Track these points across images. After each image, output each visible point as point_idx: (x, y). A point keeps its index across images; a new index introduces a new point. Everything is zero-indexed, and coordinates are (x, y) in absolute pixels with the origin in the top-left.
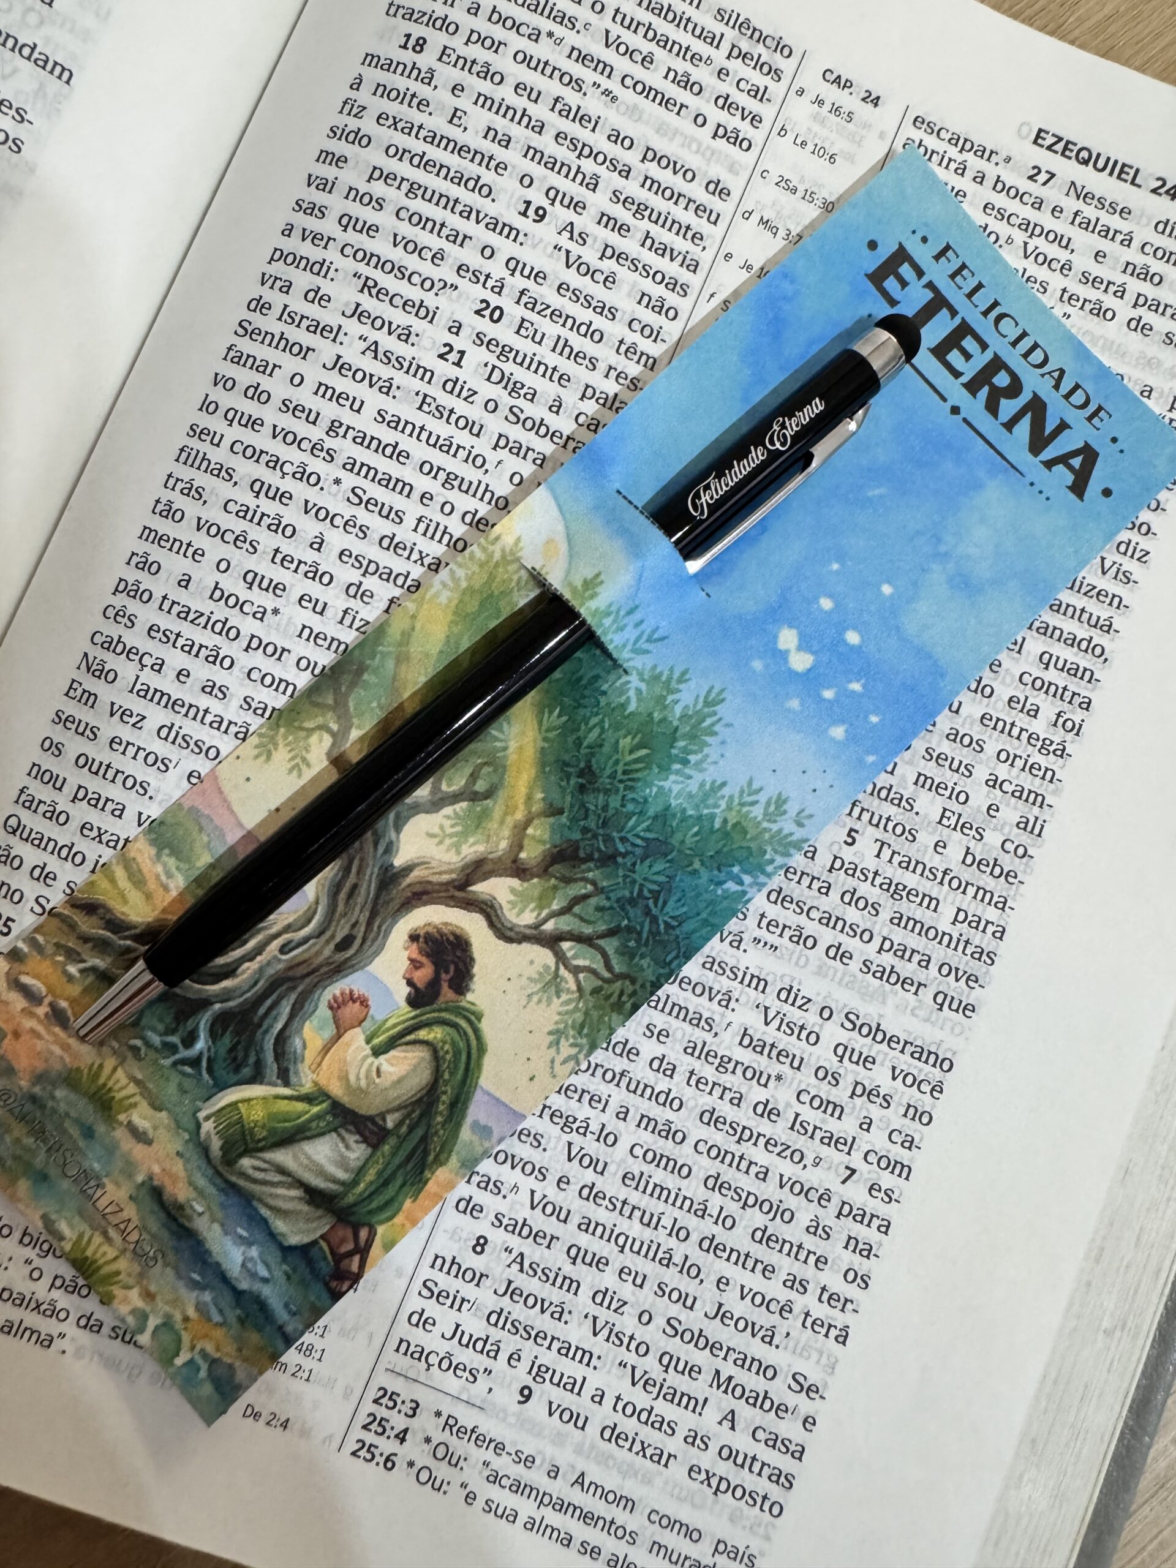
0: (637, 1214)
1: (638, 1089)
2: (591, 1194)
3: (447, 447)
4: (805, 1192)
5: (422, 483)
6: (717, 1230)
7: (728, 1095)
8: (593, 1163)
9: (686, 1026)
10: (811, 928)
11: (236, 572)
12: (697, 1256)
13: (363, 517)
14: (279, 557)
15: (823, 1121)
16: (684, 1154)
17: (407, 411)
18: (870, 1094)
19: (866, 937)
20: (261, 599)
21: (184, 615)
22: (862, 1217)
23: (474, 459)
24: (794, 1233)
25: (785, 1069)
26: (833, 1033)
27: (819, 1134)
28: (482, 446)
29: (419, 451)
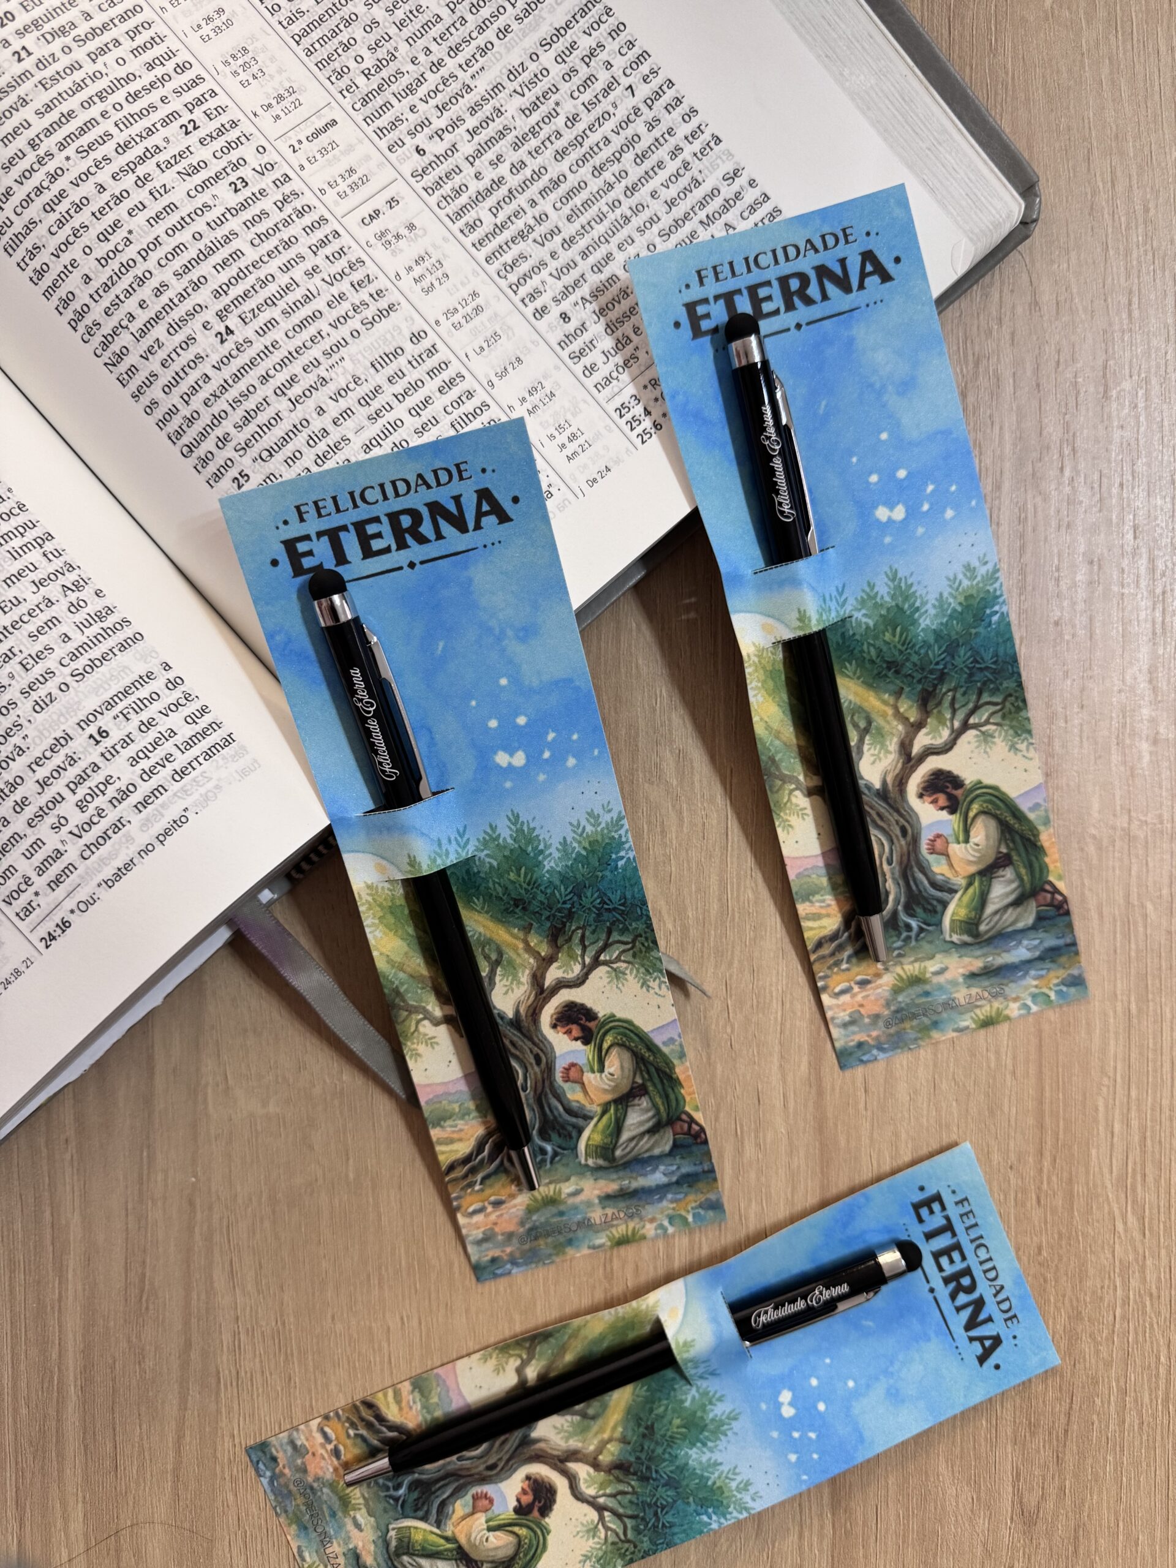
0: (593, 223)
1: (524, 186)
2: (568, 243)
3: (79, 87)
4: (628, 121)
5: (94, 112)
6: (624, 183)
7: (553, 138)
8: (552, 233)
9: (501, 143)
10: (481, 41)
11: (95, 244)
12: (633, 201)
13: (98, 154)
14: (97, 214)
15: (594, 90)
16: (572, 180)
17: (45, 97)
18: (592, 54)
19: (502, 10)
20: (117, 238)
21: (107, 287)
22: (658, 94)
23: (95, 77)
24: (647, 140)
25: (554, 98)
26: (547, 58)
27: (600, 97)
28: (89, 68)
29: (73, 103)
